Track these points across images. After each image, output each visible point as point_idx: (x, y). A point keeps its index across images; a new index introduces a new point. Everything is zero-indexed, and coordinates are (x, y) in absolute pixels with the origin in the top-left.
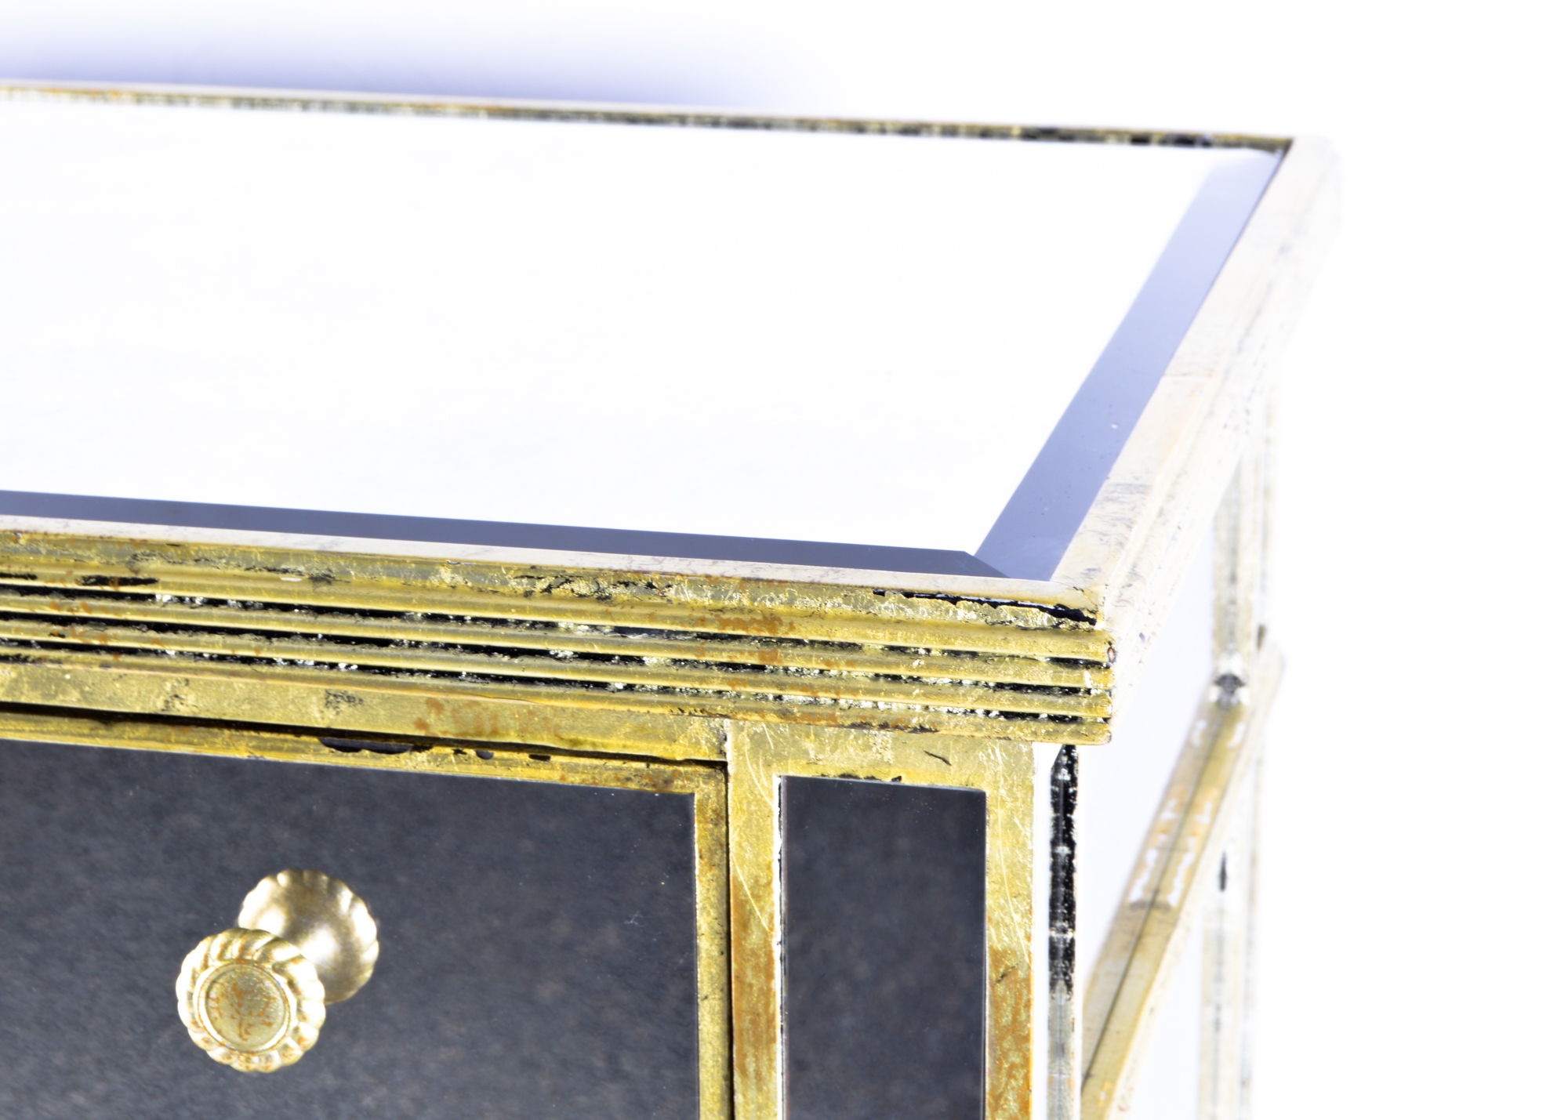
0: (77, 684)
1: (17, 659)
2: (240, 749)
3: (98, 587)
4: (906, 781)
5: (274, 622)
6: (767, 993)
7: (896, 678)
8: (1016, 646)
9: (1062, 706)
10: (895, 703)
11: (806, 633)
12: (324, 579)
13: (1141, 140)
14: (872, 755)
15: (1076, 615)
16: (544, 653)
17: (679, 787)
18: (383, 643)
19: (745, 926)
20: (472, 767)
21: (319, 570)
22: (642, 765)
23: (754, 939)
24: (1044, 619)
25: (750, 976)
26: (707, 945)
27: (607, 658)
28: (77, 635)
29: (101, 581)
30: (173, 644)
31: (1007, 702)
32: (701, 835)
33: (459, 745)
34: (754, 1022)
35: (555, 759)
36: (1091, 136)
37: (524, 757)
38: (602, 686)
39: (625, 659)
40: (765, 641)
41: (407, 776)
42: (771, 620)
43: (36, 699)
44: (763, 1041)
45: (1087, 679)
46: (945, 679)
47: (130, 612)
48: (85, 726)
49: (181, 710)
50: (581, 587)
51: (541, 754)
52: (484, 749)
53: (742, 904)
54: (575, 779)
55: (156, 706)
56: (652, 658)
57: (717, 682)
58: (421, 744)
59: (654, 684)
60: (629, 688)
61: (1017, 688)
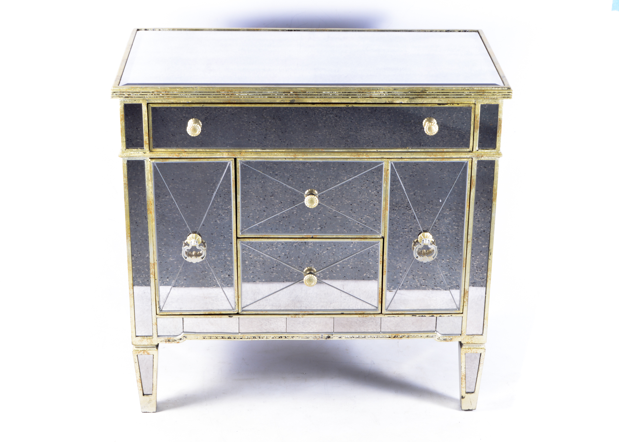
0: (414, 101)
1: (413, 99)
2: (429, 106)
3: (422, 92)
4: (492, 104)
5: (438, 94)
6: (478, 124)
7: (494, 95)
8: (505, 91)
9: (508, 96)
10: (493, 97)
11: (487, 91)
12: (443, 90)
13: (460, 31)
14: (489, 102)
15: (509, 88)
16: (463, 95)
17: (471, 106)
18: (448, 95)
19: (476, 118)
20: (452, 106)
21: (442, 89)
22: (467, 104)
23: (477, 119)
24: (507, 89)
25: (477, 123)
26: (472, 120)
27: (468, 95)
28: (419, 96)
29: (422, 91)
30: (427, 96)
31: (504, 96)
32: (472, 110)
33: (450, 104)
34: (477, 127)
35: (459, 104)
36: (454, 31)
37: (457, 104)
38: (468, 97)
39: (470, 95)
40: (483, 92)
41: (446, 107)
42: (484, 90)
43: (410, 103)
44: (477, 129)
45: (511, 93)
46: (498, 95)
47: (425, 94)
48: (414, 105)
49: (424, 103)
50: (466, 89)
51: (458, 104)
52: (453, 104)
53: (476, 116)
54: (461, 106)
55: (422, 102)
56: (473, 95)
57: (479, 96)
58: (447, 104)
59: (472, 97)
60: (470, 97)
61: (504, 95)
